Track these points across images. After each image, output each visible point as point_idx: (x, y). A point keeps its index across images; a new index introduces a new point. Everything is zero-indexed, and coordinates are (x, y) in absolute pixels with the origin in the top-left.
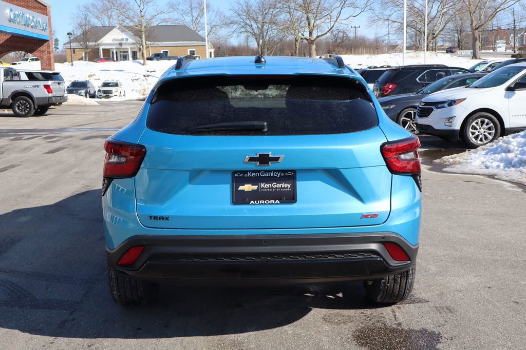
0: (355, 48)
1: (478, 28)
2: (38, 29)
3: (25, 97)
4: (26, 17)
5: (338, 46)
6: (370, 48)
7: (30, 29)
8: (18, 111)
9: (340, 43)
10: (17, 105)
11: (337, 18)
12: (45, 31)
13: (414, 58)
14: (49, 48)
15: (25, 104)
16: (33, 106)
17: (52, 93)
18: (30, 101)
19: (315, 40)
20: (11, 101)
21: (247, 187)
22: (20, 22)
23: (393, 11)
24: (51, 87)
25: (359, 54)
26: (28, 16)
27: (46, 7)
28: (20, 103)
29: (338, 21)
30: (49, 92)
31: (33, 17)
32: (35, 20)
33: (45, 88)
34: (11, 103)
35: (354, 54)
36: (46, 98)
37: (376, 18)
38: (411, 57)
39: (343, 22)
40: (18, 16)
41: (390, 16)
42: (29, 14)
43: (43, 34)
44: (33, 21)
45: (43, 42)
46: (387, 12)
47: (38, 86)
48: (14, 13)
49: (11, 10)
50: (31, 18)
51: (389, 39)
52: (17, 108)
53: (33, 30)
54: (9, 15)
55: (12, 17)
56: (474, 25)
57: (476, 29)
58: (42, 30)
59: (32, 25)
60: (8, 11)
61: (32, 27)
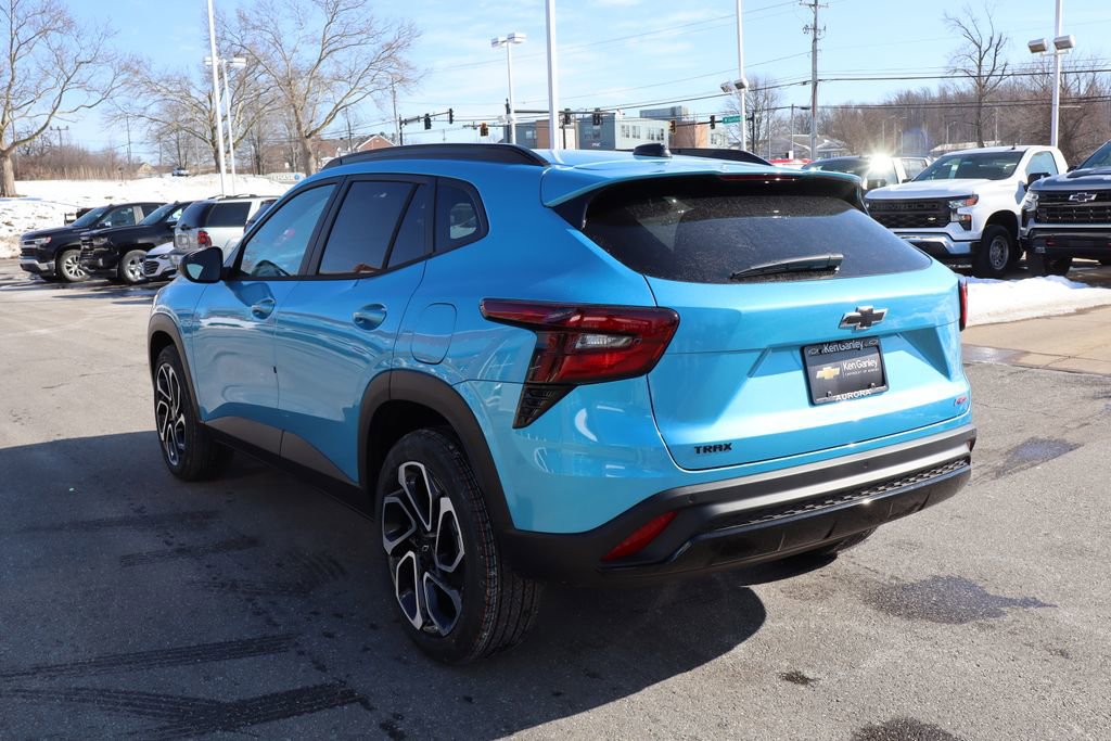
0: (70, 169)
1: (310, 135)
5: (33, 164)
6: (101, 169)
9: (36, 157)
11: (55, 110)
13: (206, 185)
19: (9, 149)
21: (827, 372)
23: (150, 101)
25: (80, 178)
29: (56, 114)
35: (70, 178)
37: (119, 112)
38: (201, 183)
39: (65, 116)
41: (145, 108)
46: (140, 103)
51: (129, 152)
56: (303, 129)
57: (307, 137)
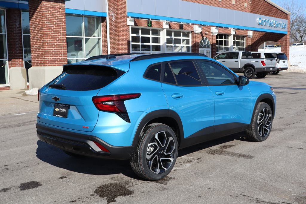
2: (279, 28)
3: (251, 67)
4: (271, 22)
7: (273, 28)
8: (246, 75)
10: (246, 71)
12: (284, 28)
14: (286, 39)
15: (251, 71)
16: (254, 73)
17: (265, 65)
18: (253, 70)
20: (244, 70)
22: (266, 24)
24: (265, 62)
26: (272, 21)
27: (287, 14)
28: (248, 70)
30: (263, 65)
31: (276, 21)
32: (277, 23)
33: (262, 62)
34: (244, 71)
36: (261, 68)
40: (265, 21)
42: (273, 20)
43: (283, 31)
44: (275, 23)
45: (283, 35)
47: (258, 62)
48: (262, 20)
49: (260, 19)
50: (274, 22)
52: (246, 73)
53: (276, 29)
54: (258, 21)
55: (260, 22)
58: (282, 28)
59: (274, 26)
60: (258, 19)
61: (275, 27)
